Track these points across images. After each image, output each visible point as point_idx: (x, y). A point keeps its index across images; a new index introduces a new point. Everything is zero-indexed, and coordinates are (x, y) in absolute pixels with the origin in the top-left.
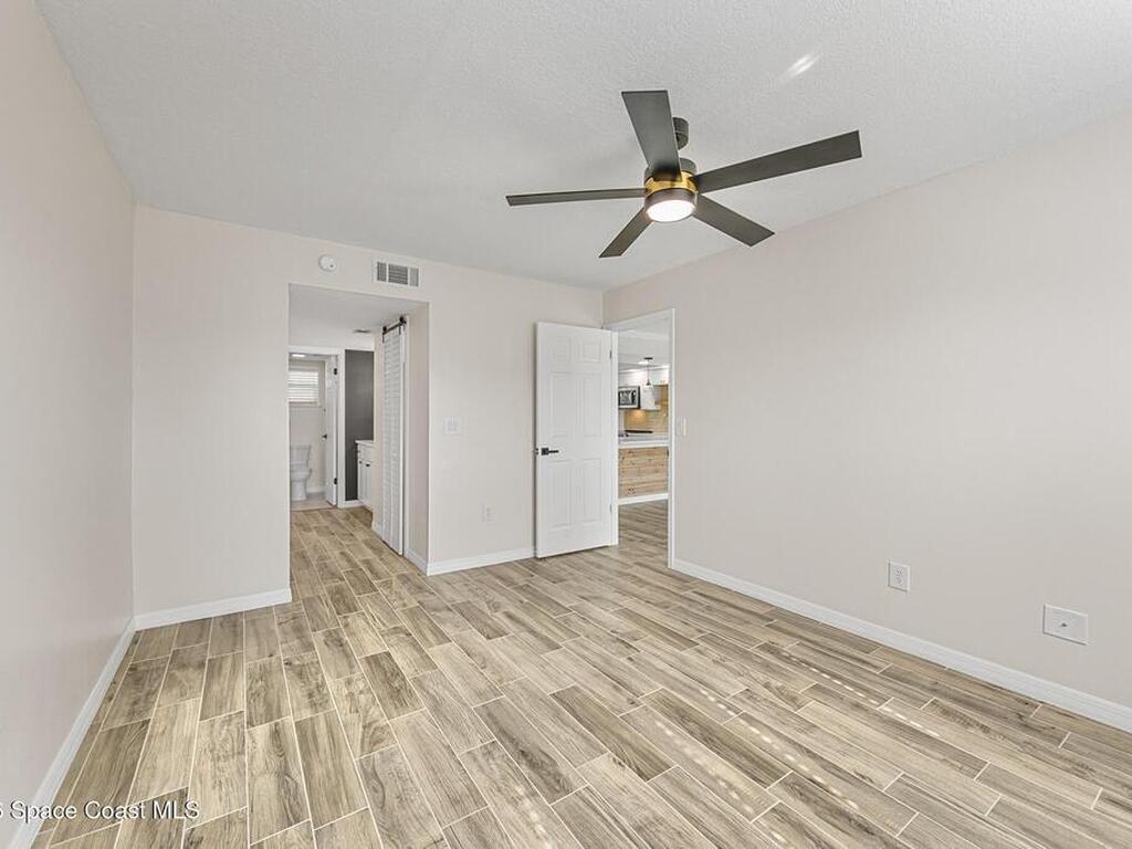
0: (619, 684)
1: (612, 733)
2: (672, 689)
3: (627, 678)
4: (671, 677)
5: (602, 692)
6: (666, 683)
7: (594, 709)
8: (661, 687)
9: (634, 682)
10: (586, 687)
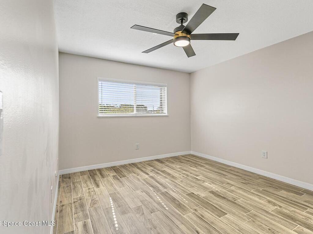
0: (201, 218)
1: (201, 201)
2: (180, 215)
3: (198, 221)
4: (179, 221)
5: (208, 215)
6: (182, 217)
7: (209, 208)
8: (185, 216)
9: (195, 218)
10: (215, 217)
